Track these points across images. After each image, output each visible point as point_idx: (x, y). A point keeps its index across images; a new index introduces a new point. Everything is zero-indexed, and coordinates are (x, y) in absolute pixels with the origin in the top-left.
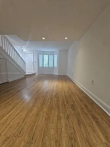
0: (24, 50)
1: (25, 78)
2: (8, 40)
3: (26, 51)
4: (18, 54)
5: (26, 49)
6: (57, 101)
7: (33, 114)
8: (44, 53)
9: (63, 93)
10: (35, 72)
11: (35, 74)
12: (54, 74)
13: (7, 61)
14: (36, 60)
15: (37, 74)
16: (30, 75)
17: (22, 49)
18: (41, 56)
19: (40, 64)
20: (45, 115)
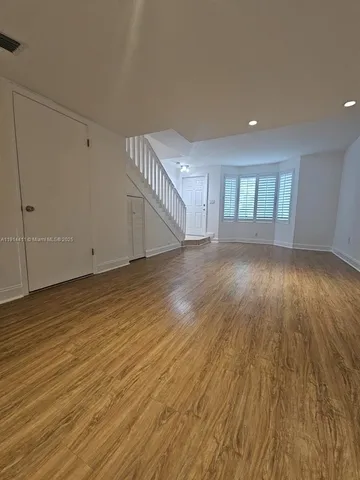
0: (184, 168)
1: (183, 249)
2: (150, 148)
3: (188, 170)
4: (170, 182)
5: (187, 166)
6: (305, 343)
7: (226, 365)
8: (241, 173)
9: (330, 323)
10: (209, 234)
11: (209, 239)
12: (277, 243)
13: (146, 203)
14: (215, 196)
15: (215, 241)
16: (197, 242)
17: (179, 166)
18: (231, 184)
19: (227, 206)
20: (267, 381)
